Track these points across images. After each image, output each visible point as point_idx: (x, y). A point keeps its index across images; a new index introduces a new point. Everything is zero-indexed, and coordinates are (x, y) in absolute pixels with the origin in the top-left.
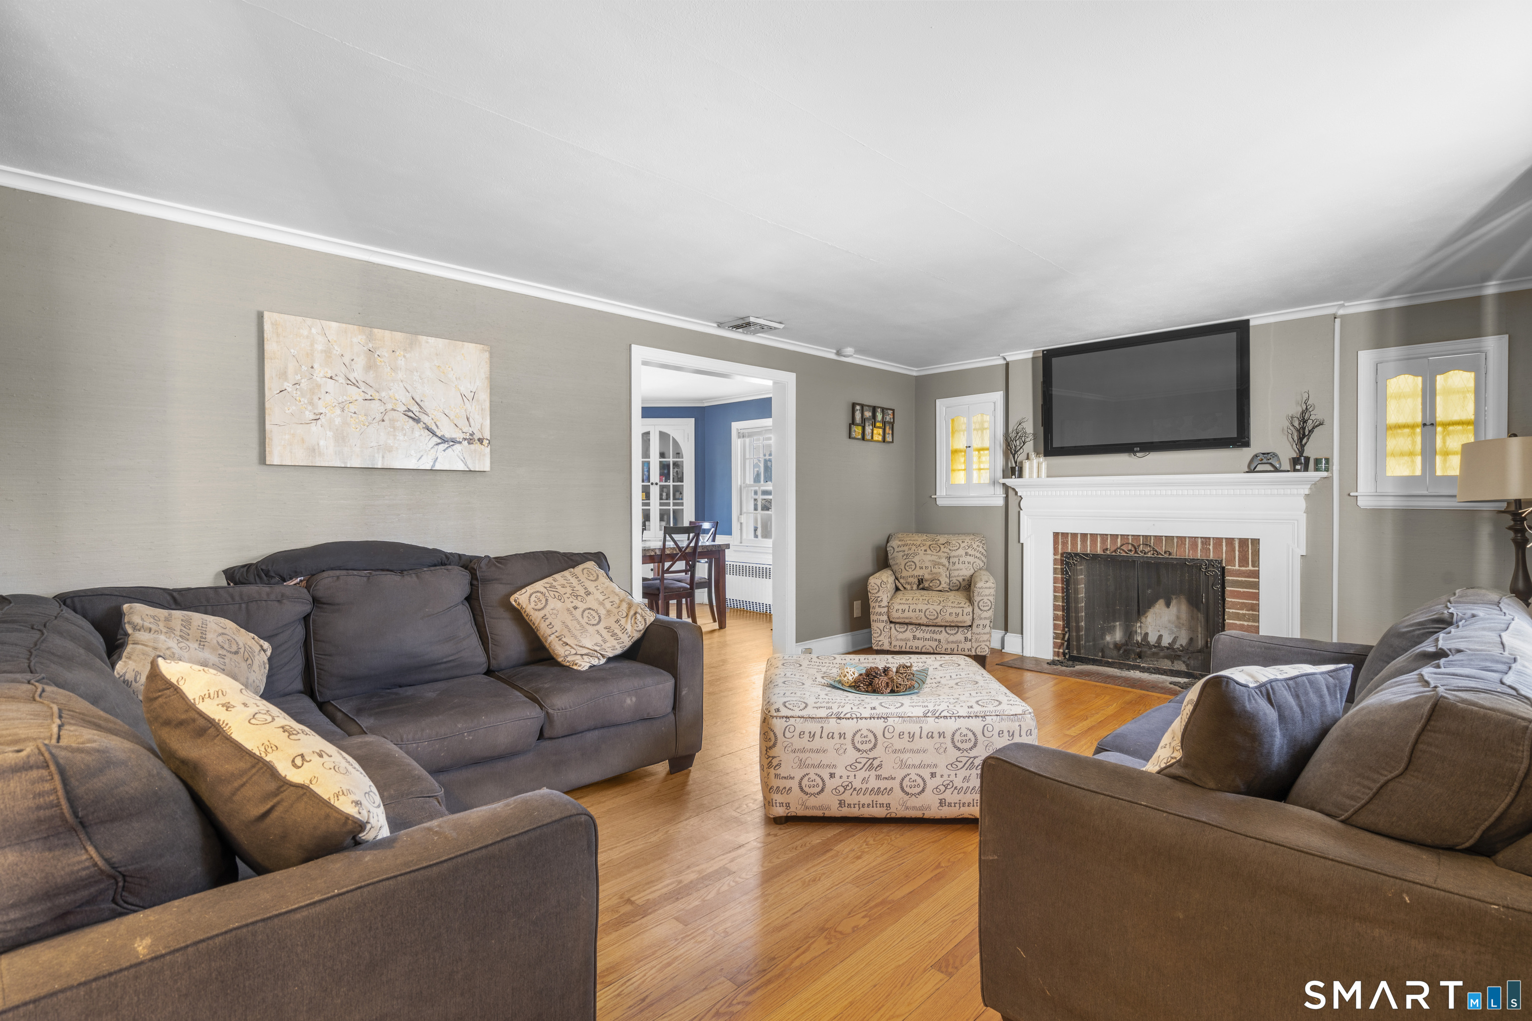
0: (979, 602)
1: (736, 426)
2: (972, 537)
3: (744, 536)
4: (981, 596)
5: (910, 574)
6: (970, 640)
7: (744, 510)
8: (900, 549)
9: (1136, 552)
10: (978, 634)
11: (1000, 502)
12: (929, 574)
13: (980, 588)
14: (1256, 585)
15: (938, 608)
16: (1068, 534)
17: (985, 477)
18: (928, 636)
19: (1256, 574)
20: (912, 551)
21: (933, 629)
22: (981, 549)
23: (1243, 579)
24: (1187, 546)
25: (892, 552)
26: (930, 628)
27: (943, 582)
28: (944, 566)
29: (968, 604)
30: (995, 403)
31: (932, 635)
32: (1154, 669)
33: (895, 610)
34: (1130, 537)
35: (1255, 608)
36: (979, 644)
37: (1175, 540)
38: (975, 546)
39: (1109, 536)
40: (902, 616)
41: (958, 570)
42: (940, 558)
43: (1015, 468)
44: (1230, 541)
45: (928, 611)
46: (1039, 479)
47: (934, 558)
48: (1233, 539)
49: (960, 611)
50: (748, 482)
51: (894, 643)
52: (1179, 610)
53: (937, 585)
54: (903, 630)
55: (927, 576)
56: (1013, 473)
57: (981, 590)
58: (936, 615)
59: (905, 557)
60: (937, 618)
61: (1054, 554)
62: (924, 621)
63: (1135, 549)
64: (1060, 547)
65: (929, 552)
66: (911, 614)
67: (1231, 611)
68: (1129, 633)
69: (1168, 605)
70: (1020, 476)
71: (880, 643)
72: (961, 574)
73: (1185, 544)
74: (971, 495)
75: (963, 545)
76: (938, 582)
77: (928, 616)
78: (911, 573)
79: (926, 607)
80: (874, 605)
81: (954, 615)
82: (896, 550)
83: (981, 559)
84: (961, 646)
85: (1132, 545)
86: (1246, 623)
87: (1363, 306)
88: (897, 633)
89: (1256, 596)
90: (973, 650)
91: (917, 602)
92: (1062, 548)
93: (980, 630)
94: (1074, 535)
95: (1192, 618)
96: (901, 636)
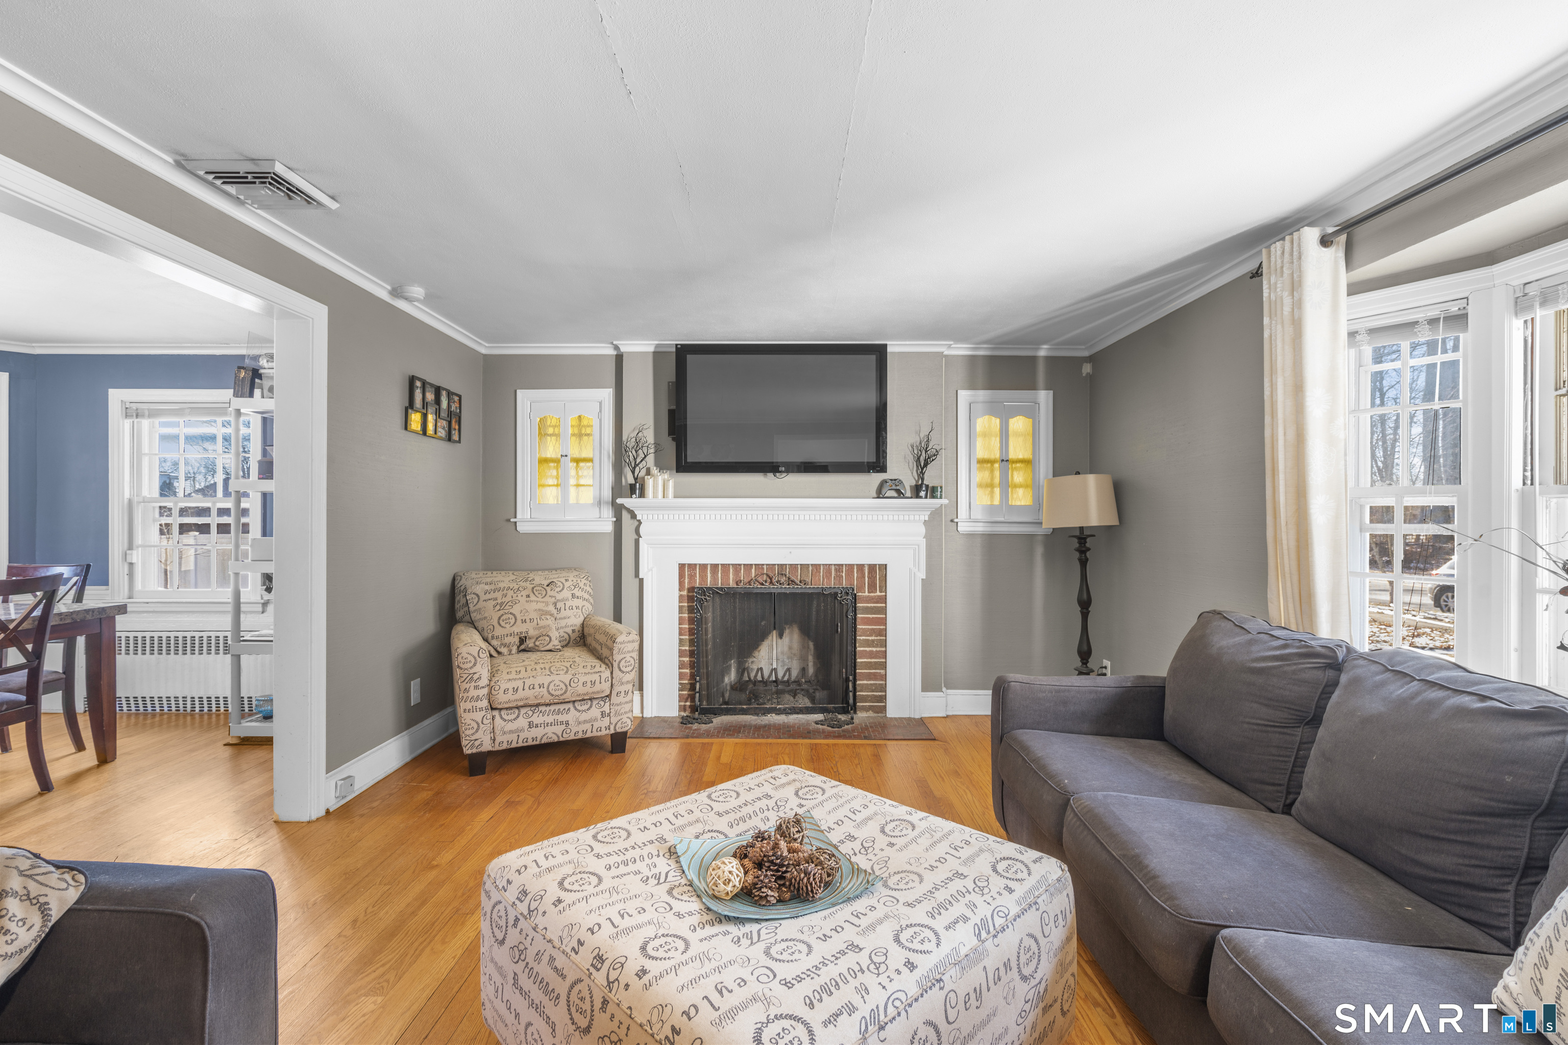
0: (620, 662)
1: (117, 397)
2: (576, 573)
3: (138, 586)
4: (622, 653)
5: (508, 632)
6: (609, 715)
7: (139, 540)
8: (488, 596)
9: (771, 583)
10: (618, 705)
11: (608, 527)
12: (535, 629)
13: (621, 643)
14: (884, 611)
15: (567, 678)
16: (695, 565)
17: (587, 496)
18: (550, 719)
19: (884, 600)
20: (508, 598)
21: (557, 707)
22: (588, 589)
23: (872, 605)
24: (821, 574)
25: (475, 601)
26: (552, 708)
27: (553, 638)
28: (552, 615)
29: (604, 666)
30: (601, 403)
31: (556, 717)
32: (790, 709)
33: (502, 691)
34: (765, 567)
35: (883, 633)
36: (619, 718)
37: (810, 568)
38: (581, 585)
39: (742, 566)
40: (513, 698)
41: (565, 618)
42: (547, 604)
43: (635, 485)
44: (861, 567)
45: (552, 685)
46: (665, 500)
47: (541, 606)
48: (863, 565)
49: (596, 677)
50: (145, 493)
51: (499, 739)
52: (791, 640)
53: (546, 643)
54: (513, 716)
55: (532, 633)
56: (632, 489)
57: (623, 646)
58: (564, 688)
59: (498, 607)
60: (565, 692)
61: (680, 590)
62: (547, 698)
63: (771, 579)
64: (686, 581)
65: (533, 598)
66: (528, 693)
67: (862, 638)
68: (742, 670)
69: (781, 636)
70: (642, 495)
71: (477, 743)
72: (569, 624)
73: (820, 572)
74: (567, 518)
75: (567, 584)
76: (547, 639)
77: (553, 692)
78: (508, 629)
79: (549, 679)
80: (467, 686)
81: (589, 684)
82: (482, 599)
83: (589, 602)
84: (596, 725)
85: (767, 575)
86: (874, 649)
87: (961, 350)
88: (503, 723)
89: (884, 622)
90: (612, 727)
91: (534, 673)
92: (689, 582)
93: (621, 699)
94: (703, 567)
95: (804, 647)
96: (510, 726)
